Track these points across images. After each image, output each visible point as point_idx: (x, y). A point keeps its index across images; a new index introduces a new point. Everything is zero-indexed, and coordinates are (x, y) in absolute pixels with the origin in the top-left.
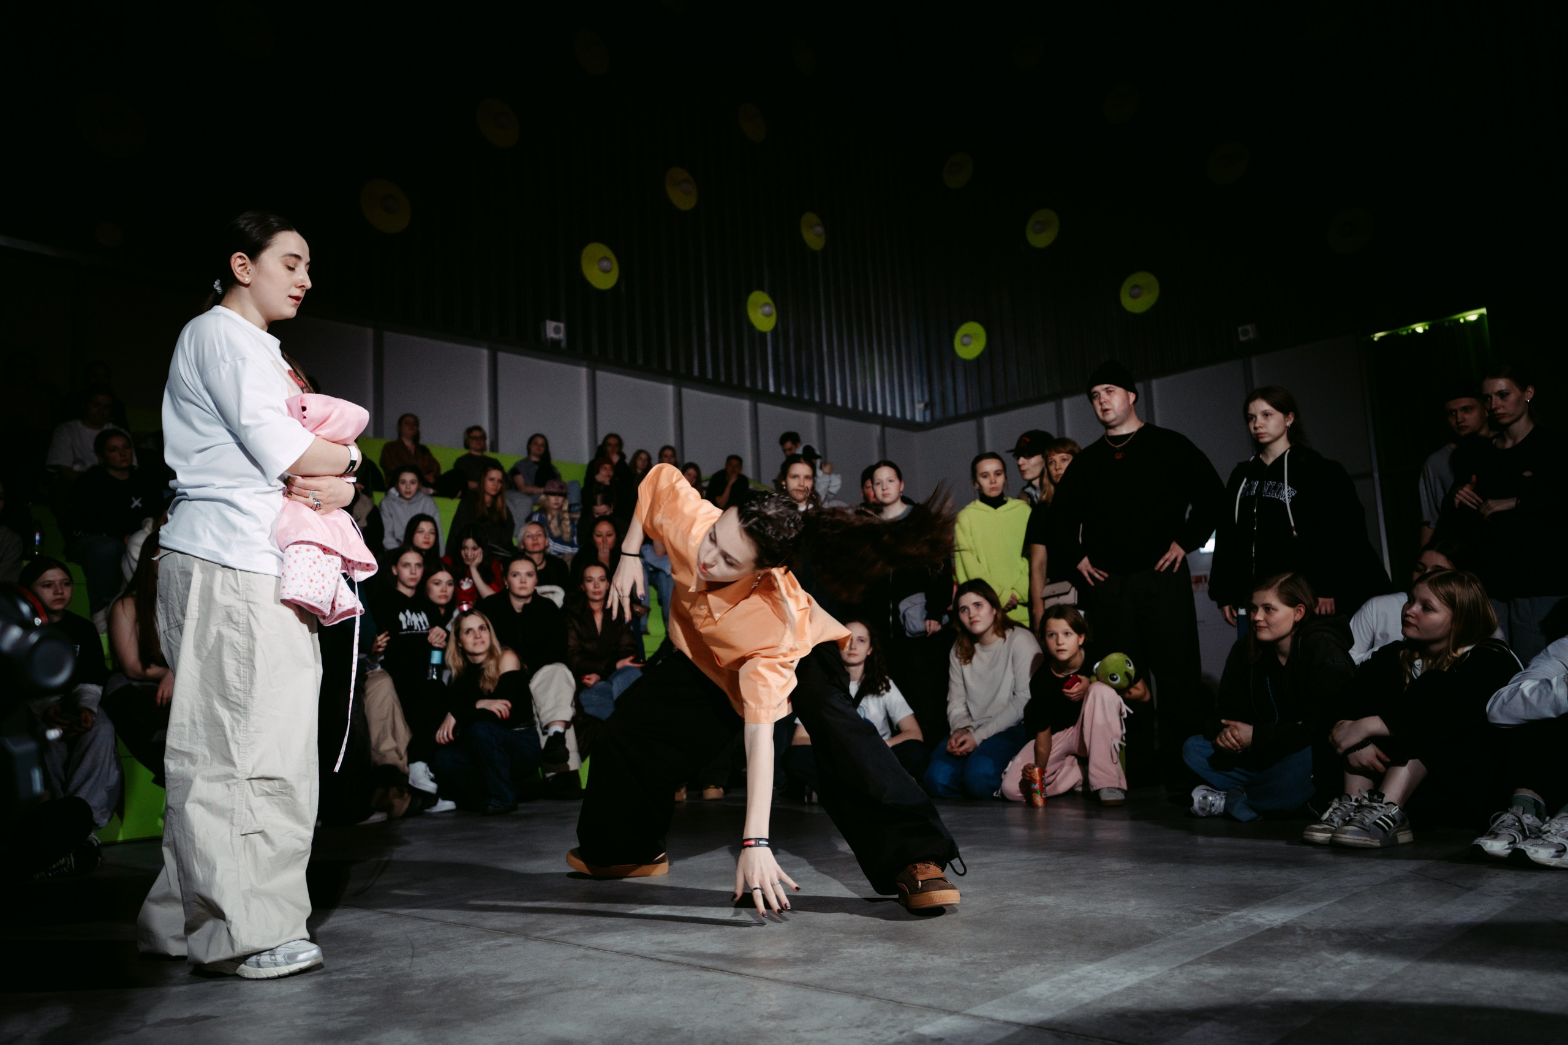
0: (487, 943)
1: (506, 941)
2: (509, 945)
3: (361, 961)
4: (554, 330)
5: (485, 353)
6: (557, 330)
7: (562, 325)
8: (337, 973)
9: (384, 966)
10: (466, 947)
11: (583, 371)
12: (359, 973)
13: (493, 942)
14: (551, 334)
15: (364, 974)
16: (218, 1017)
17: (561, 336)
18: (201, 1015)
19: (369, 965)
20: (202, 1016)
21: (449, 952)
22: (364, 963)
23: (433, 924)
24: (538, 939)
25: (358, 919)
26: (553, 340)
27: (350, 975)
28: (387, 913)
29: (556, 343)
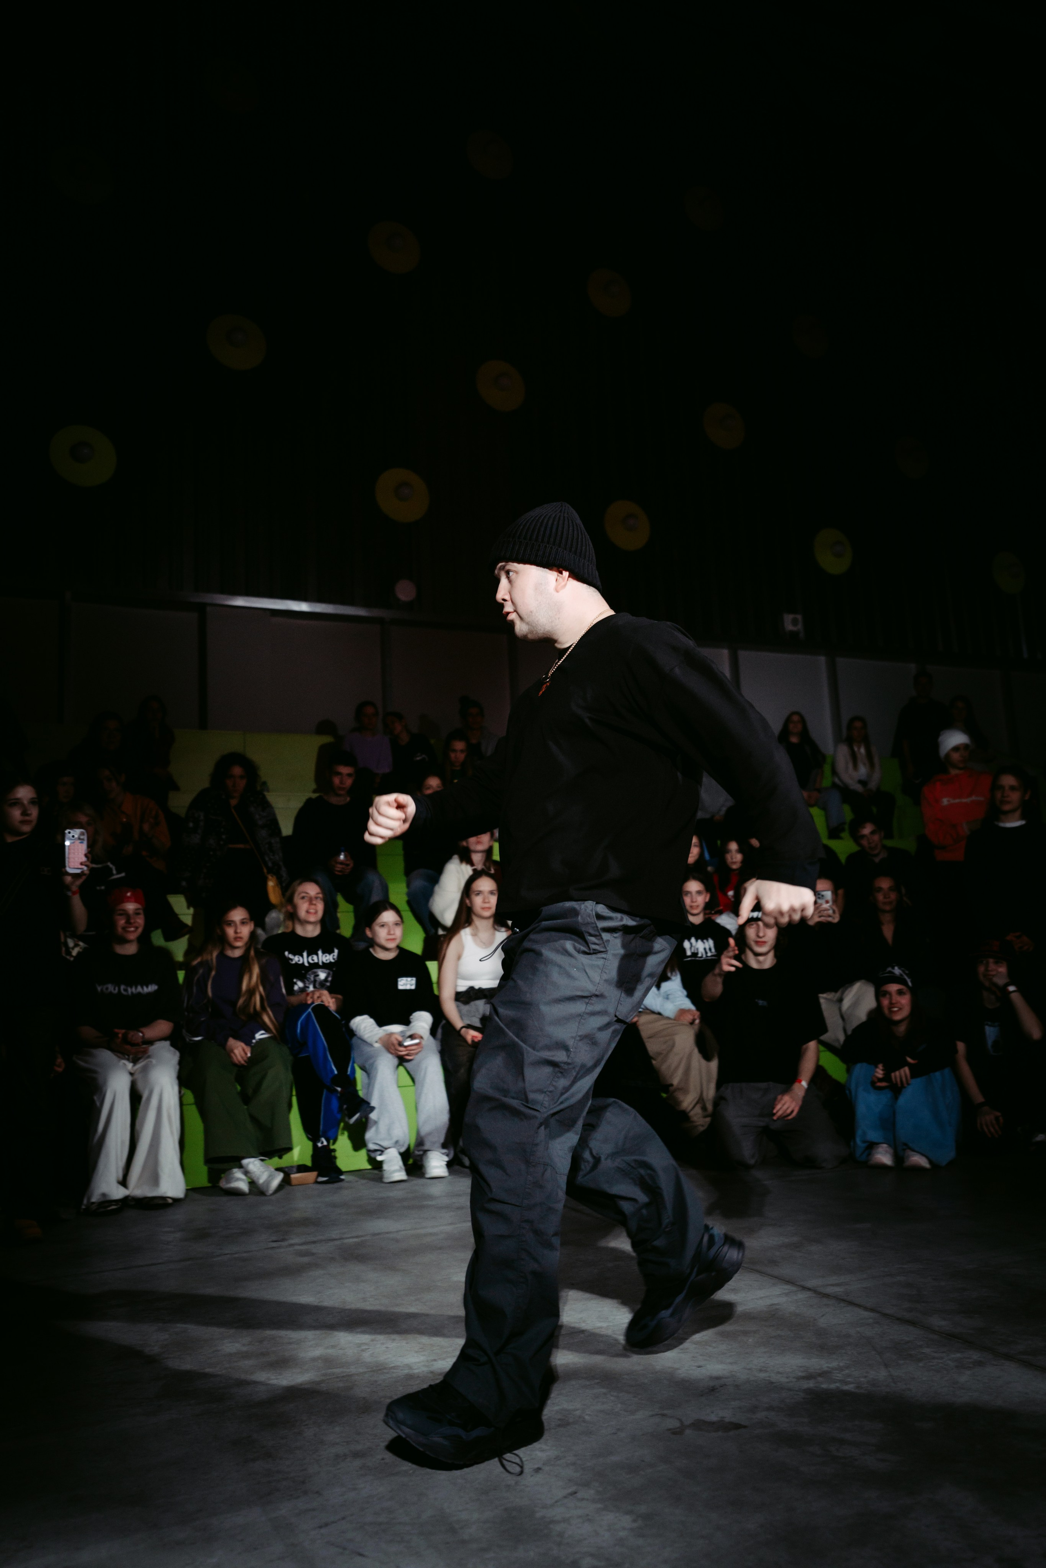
0: (954, 1356)
1: (975, 1355)
2: (980, 1364)
3: (834, 1364)
4: (791, 623)
5: (725, 652)
6: (795, 622)
7: (799, 617)
8: (820, 1379)
9: (866, 1377)
10: (934, 1358)
11: (822, 659)
12: (847, 1383)
13: (958, 1355)
14: (789, 627)
15: (852, 1386)
16: (745, 1427)
17: (800, 627)
18: (727, 1420)
19: (847, 1371)
20: (731, 1423)
21: (921, 1364)
22: (841, 1369)
23: (872, 1314)
24: (1008, 1357)
25: (787, 1294)
26: (791, 632)
27: (838, 1385)
28: (809, 1289)
29: (794, 635)
